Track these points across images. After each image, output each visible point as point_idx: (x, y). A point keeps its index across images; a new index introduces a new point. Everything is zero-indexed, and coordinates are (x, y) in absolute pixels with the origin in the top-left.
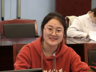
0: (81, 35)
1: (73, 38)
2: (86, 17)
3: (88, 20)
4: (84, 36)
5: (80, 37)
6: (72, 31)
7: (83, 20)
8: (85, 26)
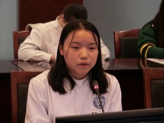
0: (41, 57)
1: (26, 62)
2: (53, 26)
3: (55, 30)
4: (46, 59)
5: (38, 59)
6: (26, 50)
7: (47, 30)
8: (50, 41)
